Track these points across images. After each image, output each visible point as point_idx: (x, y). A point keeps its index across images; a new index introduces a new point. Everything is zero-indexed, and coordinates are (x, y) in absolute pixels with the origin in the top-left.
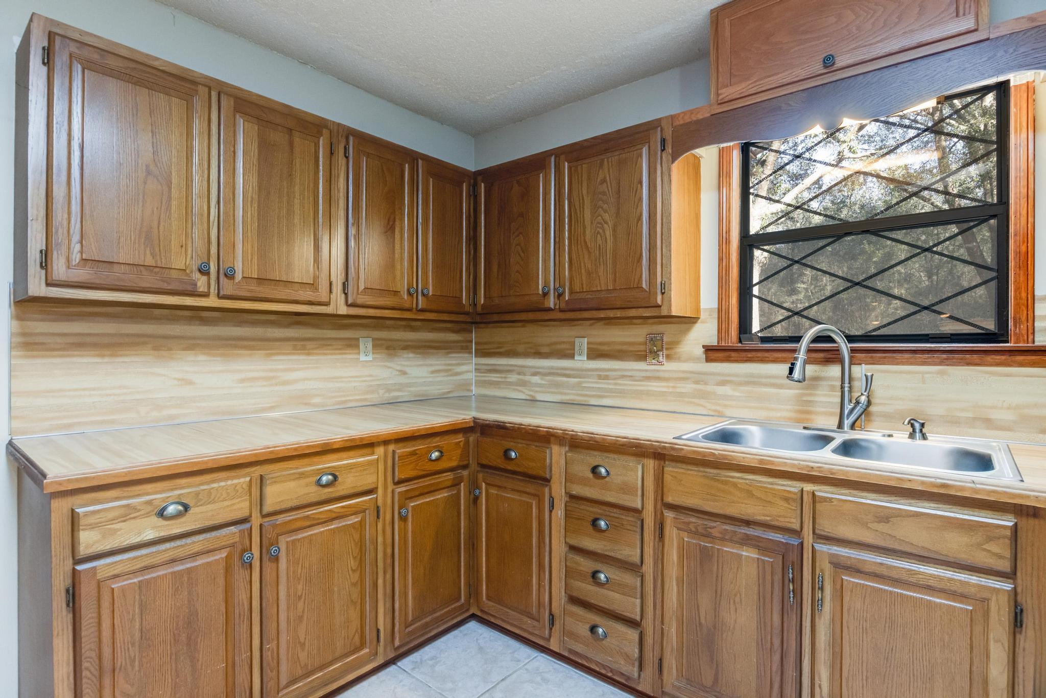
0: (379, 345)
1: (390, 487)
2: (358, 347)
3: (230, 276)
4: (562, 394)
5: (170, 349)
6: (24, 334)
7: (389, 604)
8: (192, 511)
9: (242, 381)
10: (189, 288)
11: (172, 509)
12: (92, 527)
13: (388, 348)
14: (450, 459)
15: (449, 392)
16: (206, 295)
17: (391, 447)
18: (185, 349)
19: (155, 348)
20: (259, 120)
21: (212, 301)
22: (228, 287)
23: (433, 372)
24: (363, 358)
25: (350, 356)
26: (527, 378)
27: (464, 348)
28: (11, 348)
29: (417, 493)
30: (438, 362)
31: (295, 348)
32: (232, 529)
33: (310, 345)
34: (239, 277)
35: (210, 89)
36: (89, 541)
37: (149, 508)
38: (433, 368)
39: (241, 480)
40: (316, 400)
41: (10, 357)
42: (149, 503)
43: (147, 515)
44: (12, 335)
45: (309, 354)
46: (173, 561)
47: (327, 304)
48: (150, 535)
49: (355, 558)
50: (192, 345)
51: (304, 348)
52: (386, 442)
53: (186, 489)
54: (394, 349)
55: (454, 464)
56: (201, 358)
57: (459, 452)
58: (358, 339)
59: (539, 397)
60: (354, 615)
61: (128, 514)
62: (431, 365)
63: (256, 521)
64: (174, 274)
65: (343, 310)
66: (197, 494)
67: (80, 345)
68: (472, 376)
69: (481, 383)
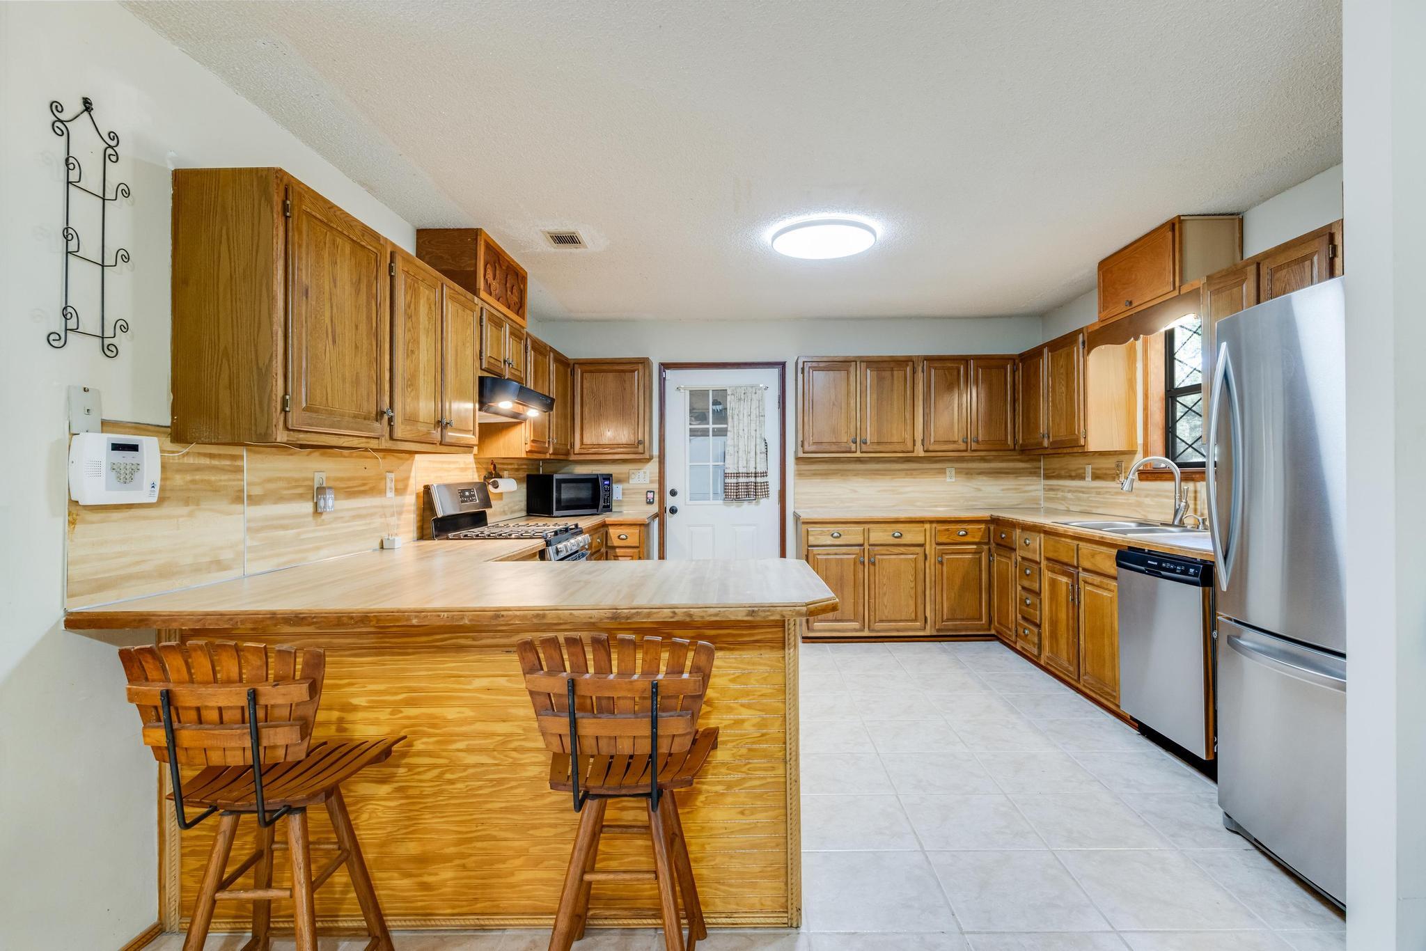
0: (959, 472)
1: (934, 546)
2: (945, 473)
3: (865, 443)
4: (1080, 505)
5: (847, 476)
6: (798, 470)
7: (933, 606)
8: (842, 537)
9: (879, 491)
10: (848, 450)
11: (836, 535)
12: (813, 535)
13: (967, 474)
14: (974, 537)
15: (1018, 505)
16: (856, 452)
17: (934, 525)
18: (855, 476)
19: (842, 475)
20: (878, 370)
21: (858, 454)
22: (864, 448)
23: (1003, 490)
24: (948, 480)
25: (940, 479)
26: (1066, 494)
27: (1034, 473)
28: (795, 476)
29: (950, 552)
30: (1009, 483)
31: (907, 475)
32: (857, 547)
33: (914, 473)
34: (868, 442)
35: (856, 362)
36: (812, 540)
37: (828, 533)
38: (1002, 487)
39: (860, 528)
40: (918, 504)
41: (794, 479)
42: (828, 531)
43: (828, 535)
44: (795, 471)
45: (914, 478)
46: (836, 554)
47: (913, 452)
48: (829, 542)
49: (912, 576)
50: (857, 473)
51: (912, 475)
52: (931, 522)
53: (841, 528)
54: (972, 474)
55: (977, 540)
56: (861, 480)
57: (980, 534)
58: (945, 469)
59: (1072, 508)
60: (912, 603)
61: (822, 533)
62: (1003, 485)
63: (866, 547)
64: (843, 445)
65: (922, 454)
66: (844, 531)
67: (815, 474)
68: (1041, 494)
69: (1047, 499)
